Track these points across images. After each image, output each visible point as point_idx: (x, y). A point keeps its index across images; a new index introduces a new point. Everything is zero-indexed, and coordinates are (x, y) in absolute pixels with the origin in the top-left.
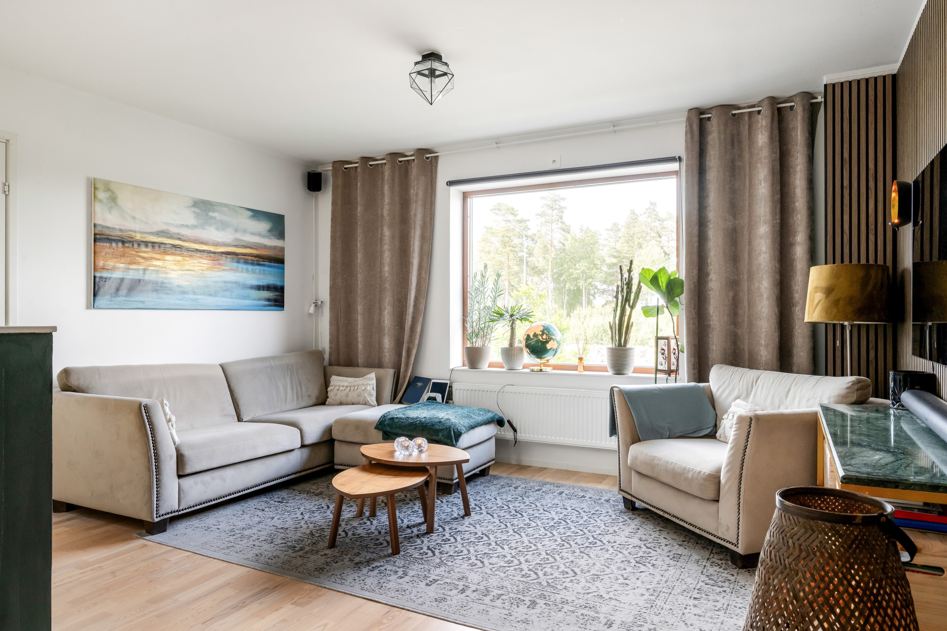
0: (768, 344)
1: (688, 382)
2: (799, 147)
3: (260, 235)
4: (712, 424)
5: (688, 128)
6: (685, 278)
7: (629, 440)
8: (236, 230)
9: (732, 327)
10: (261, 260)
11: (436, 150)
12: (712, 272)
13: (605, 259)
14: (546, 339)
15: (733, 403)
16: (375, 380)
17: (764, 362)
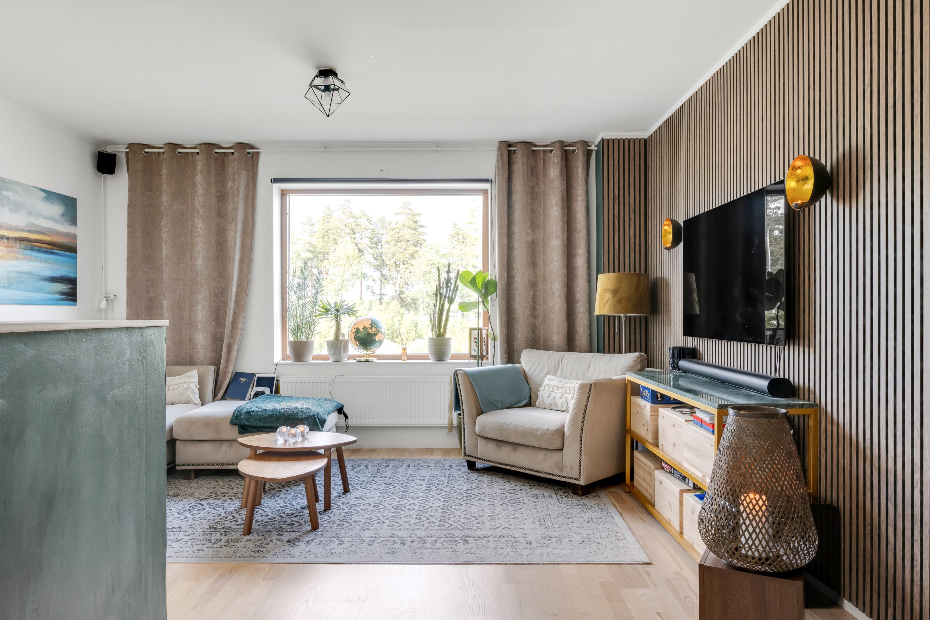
0: (559, 332)
1: (501, 364)
2: (579, 182)
3: (53, 219)
4: (528, 396)
5: (499, 156)
6: (499, 279)
7: (474, 412)
8: (30, 213)
9: (533, 319)
10: (54, 248)
11: (257, 146)
12: (517, 275)
13: (301, 253)
14: (375, 332)
15: (546, 378)
16: (197, 378)
17: (556, 346)
